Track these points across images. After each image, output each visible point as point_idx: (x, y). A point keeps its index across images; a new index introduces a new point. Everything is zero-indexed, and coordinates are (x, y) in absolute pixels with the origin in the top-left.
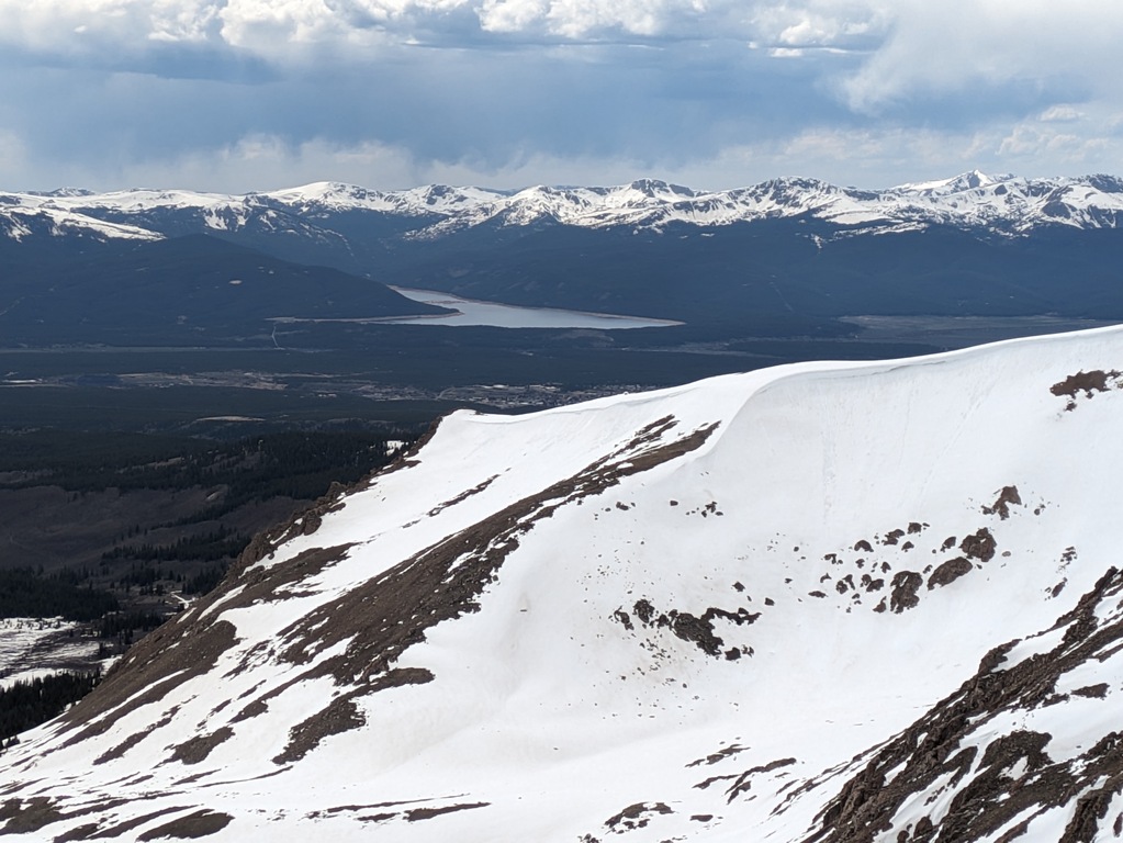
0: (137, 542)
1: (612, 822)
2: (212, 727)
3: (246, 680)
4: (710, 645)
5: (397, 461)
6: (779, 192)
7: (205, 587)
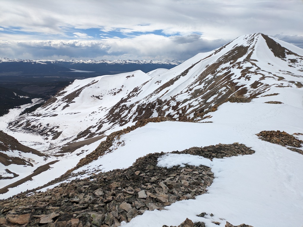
0: (47, 91)
1: (92, 113)
2: (56, 107)
3: (58, 103)
4: (99, 99)
5: (71, 84)
6: (103, 61)
7: (54, 95)
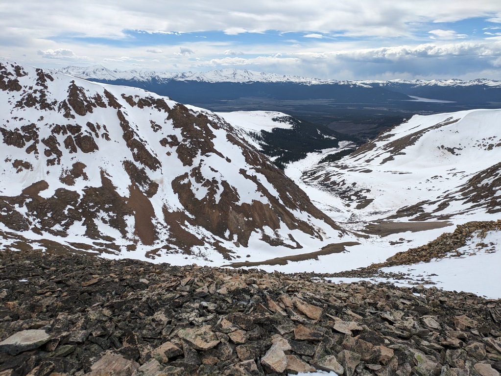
0: (364, 131)
1: (432, 178)
3: (377, 152)
4: (453, 153)
5: (405, 122)
6: (479, 80)
7: (373, 138)
